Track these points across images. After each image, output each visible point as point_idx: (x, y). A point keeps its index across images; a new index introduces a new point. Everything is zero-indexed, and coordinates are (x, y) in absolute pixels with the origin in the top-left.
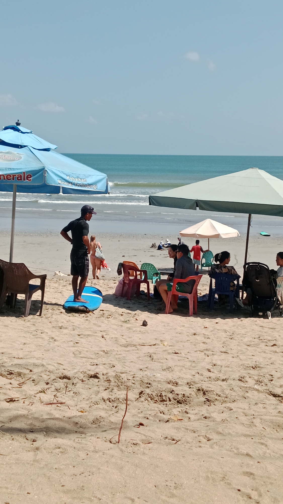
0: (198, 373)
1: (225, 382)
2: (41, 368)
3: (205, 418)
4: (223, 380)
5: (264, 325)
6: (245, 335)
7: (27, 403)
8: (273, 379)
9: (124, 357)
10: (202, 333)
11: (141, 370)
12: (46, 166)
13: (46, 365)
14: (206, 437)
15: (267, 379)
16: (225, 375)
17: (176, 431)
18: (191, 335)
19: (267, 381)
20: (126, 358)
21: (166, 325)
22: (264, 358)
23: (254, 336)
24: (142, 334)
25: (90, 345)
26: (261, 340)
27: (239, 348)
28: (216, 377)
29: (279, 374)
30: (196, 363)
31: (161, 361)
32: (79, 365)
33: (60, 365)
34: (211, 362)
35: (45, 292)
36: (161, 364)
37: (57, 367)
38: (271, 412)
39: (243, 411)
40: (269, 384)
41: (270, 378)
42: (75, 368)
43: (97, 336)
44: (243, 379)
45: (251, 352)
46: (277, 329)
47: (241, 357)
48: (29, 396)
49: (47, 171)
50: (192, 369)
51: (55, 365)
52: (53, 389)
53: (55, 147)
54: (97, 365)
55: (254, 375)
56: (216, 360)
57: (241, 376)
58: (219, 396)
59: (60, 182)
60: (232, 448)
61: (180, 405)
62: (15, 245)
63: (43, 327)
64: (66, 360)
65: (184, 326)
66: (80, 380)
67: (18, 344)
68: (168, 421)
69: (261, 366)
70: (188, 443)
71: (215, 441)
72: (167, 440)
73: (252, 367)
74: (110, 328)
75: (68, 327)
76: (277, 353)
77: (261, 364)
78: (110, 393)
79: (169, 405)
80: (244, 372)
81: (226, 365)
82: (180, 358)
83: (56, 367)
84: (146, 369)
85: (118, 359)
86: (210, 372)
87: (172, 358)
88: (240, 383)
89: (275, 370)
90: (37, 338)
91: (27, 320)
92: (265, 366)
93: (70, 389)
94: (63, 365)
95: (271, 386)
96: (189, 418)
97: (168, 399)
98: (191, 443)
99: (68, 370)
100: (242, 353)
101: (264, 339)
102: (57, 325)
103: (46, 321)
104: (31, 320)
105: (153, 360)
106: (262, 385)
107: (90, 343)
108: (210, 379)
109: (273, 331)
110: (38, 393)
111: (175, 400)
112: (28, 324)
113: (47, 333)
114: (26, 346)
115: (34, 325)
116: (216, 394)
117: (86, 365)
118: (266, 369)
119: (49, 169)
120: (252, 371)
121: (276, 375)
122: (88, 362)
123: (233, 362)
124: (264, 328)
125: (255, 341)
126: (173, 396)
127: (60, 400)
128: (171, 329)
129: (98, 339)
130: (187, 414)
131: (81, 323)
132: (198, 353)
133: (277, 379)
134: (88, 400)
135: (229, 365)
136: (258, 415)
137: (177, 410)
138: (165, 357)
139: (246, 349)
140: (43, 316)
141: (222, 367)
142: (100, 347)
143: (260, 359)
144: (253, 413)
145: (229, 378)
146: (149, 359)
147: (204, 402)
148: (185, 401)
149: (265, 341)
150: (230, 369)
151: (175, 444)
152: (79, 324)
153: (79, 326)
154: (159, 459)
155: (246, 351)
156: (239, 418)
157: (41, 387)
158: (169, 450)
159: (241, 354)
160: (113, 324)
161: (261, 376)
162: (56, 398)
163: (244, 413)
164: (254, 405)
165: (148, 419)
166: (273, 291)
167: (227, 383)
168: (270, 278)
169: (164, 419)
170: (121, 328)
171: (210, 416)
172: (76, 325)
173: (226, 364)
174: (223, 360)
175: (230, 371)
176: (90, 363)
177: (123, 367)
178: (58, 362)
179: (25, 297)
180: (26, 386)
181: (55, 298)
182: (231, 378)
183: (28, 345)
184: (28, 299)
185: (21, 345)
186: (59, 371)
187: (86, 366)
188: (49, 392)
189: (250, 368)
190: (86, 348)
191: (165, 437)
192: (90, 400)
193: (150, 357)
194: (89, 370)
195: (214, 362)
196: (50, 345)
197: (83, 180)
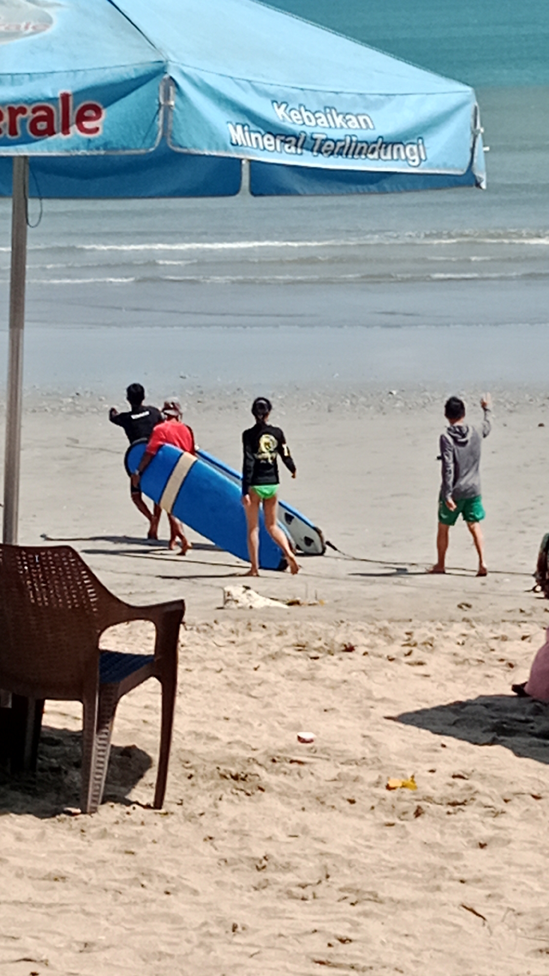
12: (172, 58)
25: (409, 949)
35: (179, 689)
43: (441, 904)
49: (177, 85)
59: (238, 135)
62: (25, 457)
63: (171, 860)
67: (58, 949)
74: (510, 864)
75: (297, 859)
90: (144, 917)
91: (93, 830)
102: (245, 853)
103: (185, 831)
104: (116, 830)
107: (407, 942)
112: (101, 849)
113: (195, 892)
114: (91, 956)
115: (133, 853)
119: (185, 75)
129: (451, 919)
131: (360, 841)
140: (175, 808)
142: (461, 962)
152: (352, 844)
153: (352, 857)
172: (337, 851)
179: (81, 716)
181: (227, 719)
183: (106, 955)
184: (99, 728)
185: (70, 955)
196: (209, 952)
197: (354, 119)
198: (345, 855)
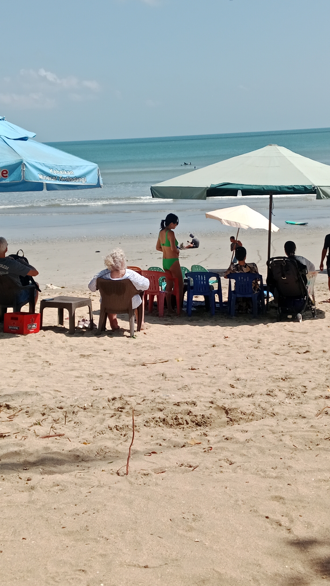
0: (220, 390)
1: (251, 398)
2: (35, 397)
3: (227, 439)
4: (249, 396)
5: (294, 329)
6: (273, 343)
7: (19, 438)
8: (306, 390)
9: (132, 378)
10: (222, 344)
11: (153, 391)
12: (24, 158)
13: (41, 393)
14: (228, 461)
15: (299, 391)
16: (251, 390)
17: (193, 456)
18: (209, 347)
19: (299, 393)
20: (135, 379)
21: (180, 338)
22: (295, 367)
23: (283, 343)
24: (152, 351)
25: (92, 366)
26: (291, 346)
27: (266, 358)
28: (241, 393)
29: (314, 384)
30: (216, 379)
31: (176, 379)
32: (80, 391)
33: (57, 392)
34: (234, 376)
36: (176, 383)
37: (54, 394)
38: (302, 427)
39: (270, 428)
40: (302, 396)
41: (303, 389)
42: (75, 395)
43: (99, 356)
44: (271, 393)
45: (280, 362)
46: (309, 333)
47: (269, 368)
48: (22, 430)
49: (25, 165)
50: (212, 387)
51: (52, 392)
52: (50, 419)
53: (34, 134)
54: (101, 389)
55: (285, 388)
56: (240, 374)
57: (269, 389)
58: (244, 414)
59: (41, 177)
60: (258, 471)
61: (199, 427)
64: (64, 386)
65: (200, 337)
66: (82, 408)
67: (7, 371)
68: (184, 446)
69: (292, 376)
70: (207, 468)
71: (238, 464)
72: (183, 467)
73: (282, 379)
74: (115, 345)
76: (310, 360)
77: (292, 375)
78: (118, 420)
79: (187, 429)
80: (273, 384)
81: (252, 379)
82: (198, 374)
83: (52, 395)
84: (158, 390)
85: (125, 381)
86: (234, 387)
87: (189, 376)
88: (269, 398)
89: (308, 380)
90: (28, 363)
92: (297, 376)
93: (70, 419)
94: (60, 392)
95: (304, 399)
96: (209, 441)
97: (185, 422)
98: (211, 468)
99: (67, 397)
100: (270, 363)
101: (295, 345)
105: (167, 379)
106: (294, 399)
107: (91, 365)
108: (234, 396)
109: (305, 336)
110: (32, 426)
111: (193, 422)
113: (40, 356)
114: (15, 373)
116: (240, 412)
117: (87, 390)
118: (298, 380)
119: (27, 162)
120: (282, 383)
121: (310, 386)
122: (90, 387)
123: (260, 374)
124: (294, 333)
125: (284, 348)
126: (191, 417)
127: (59, 431)
128: (186, 342)
129: (101, 359)
130: (206, 436)
131: (79, 342)
132: (218, 367)
133: (311, 390)
134: (92, 429)
135: (255, 378)
136: (287, 432)
137: (195, 434)
138: (180, 374)
139: (275, 358)
141: (246, 380)
142: (104, 369)
143: (290, 369)
144: (282, 429)
145: (256, 393)
146: (162, 378)
147: (227, 422)
148: (205, 423)
149: (296, 347)
150: (257, 383)
151: (192, 471)
152: (77, 343)
154: (174, 489)
155: (274, 361)
156: (266, 436)
157: (37, 419)
158: (185, 478)
159: (268, 364)
160: (117, 341)
161: (293, 388)
162: (54, 431)
163: (270, 430)
164: (283, 421)
165: (160, 445)
166: (302, 290)
167: (253, 398)
168: (298, 274)
169: (179, 444)
170: (128, 345)
171: (231, 437)
172: (74, 345)
173: (251, 377)
174: (248, 373)
175: (257, 385)
176: (92, 388)
177: (131, 389)
178: (55, 389)
180: (17, 418)
182: (258, 393)
183: (19, 372)
185: (10, 373)
186: (57, 399)
187: (87, 392)
188: (44, 423)
189: (279, 380)
190: (86, 370)
191: (181, 464)
192: (94, 430)
193: (163, 375)
194: (92, 396)
195: (238, 376)
196: (44, 370)
197: (69, 173)
198: (76, 346)
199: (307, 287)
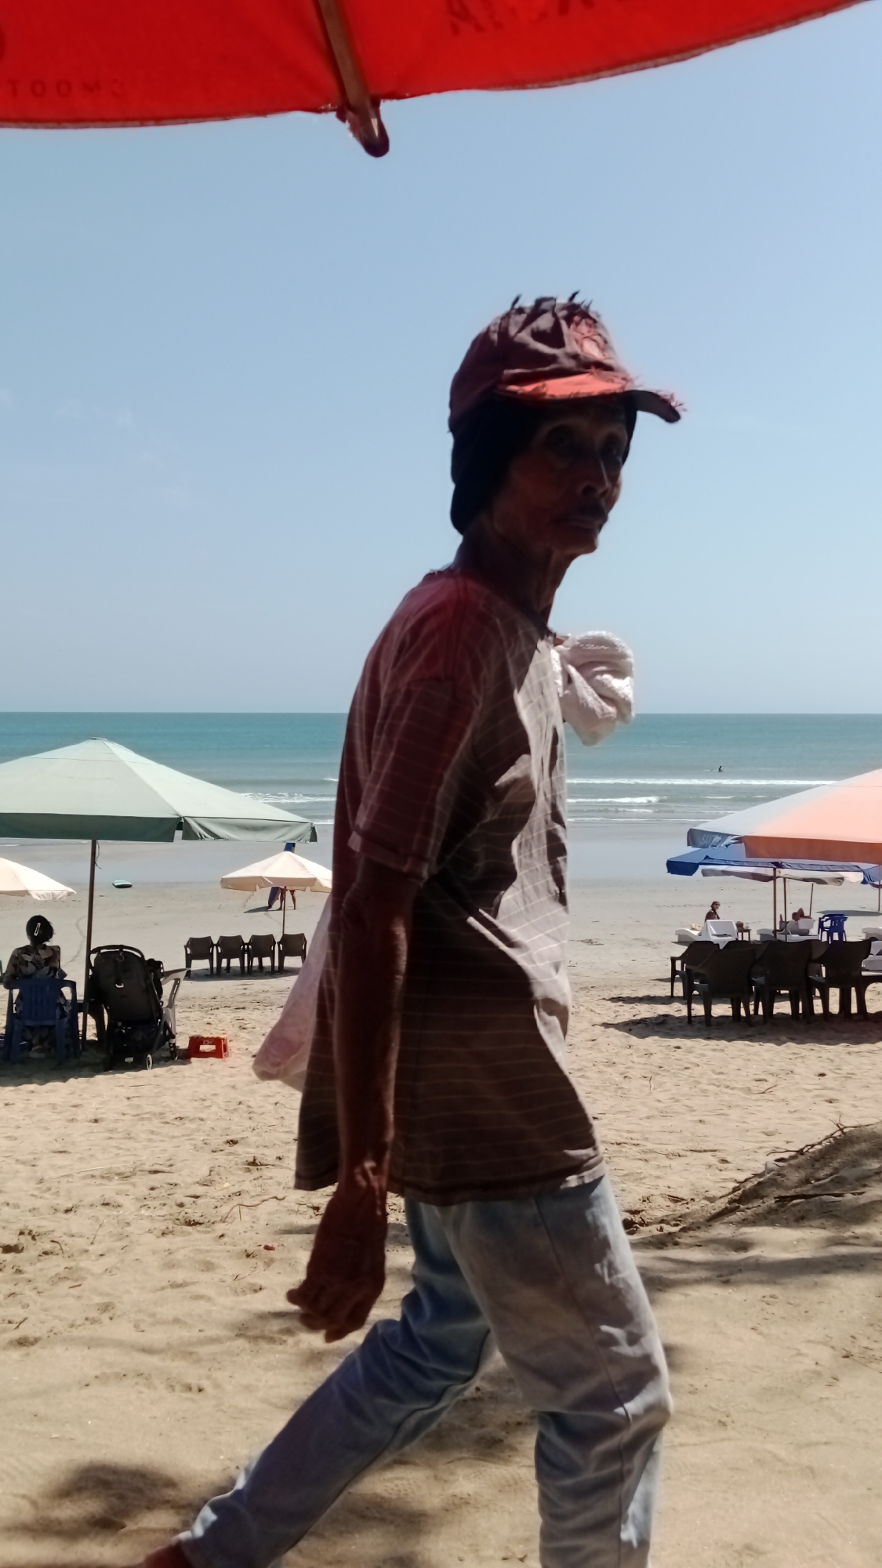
4: (67, 1211)
16: (70, 1199)
166: (154, 1008)
168: (147, 978)
199: (162, 1003)
